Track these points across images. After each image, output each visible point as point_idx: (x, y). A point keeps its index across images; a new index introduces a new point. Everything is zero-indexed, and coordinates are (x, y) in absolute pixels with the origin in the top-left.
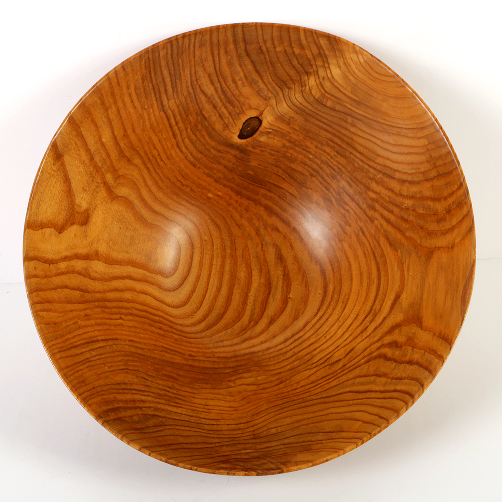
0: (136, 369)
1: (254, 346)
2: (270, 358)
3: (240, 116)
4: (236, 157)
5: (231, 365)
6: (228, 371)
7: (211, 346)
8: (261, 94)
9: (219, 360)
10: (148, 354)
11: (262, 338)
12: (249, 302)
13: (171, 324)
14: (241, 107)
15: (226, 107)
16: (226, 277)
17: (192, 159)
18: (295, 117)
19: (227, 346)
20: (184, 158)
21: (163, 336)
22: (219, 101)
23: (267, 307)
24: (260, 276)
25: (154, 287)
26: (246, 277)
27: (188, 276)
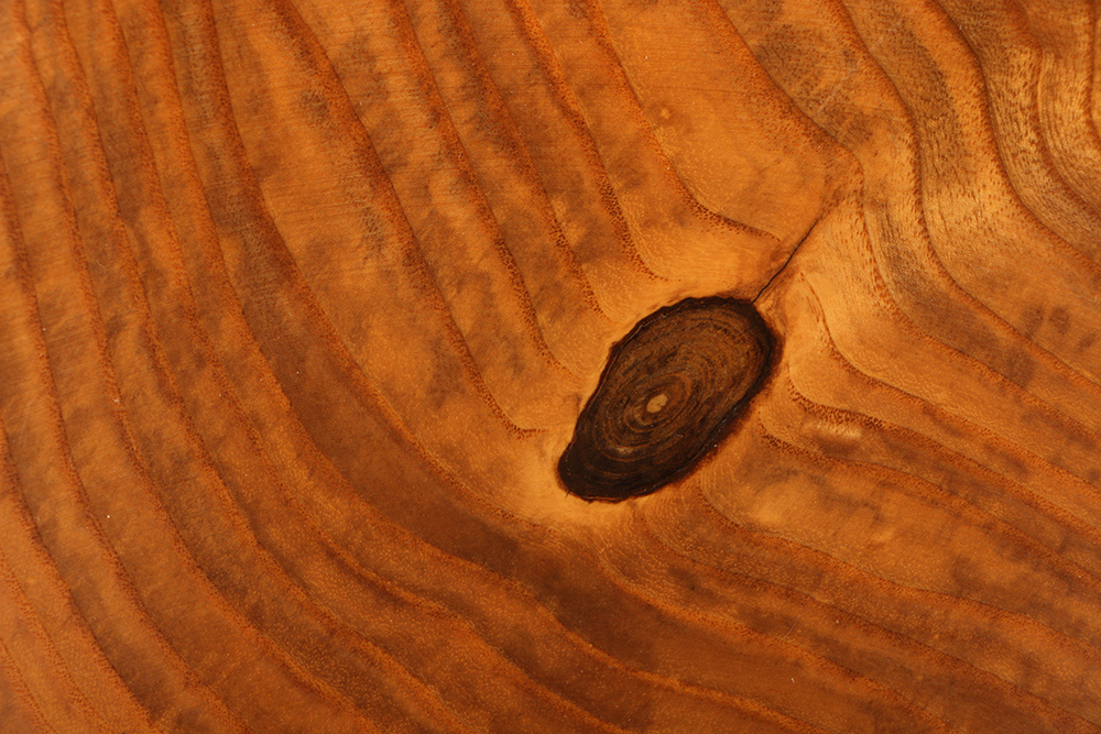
3: (591, 276)
4: (528, 664)
8: (794, 89)
14: (609, 198)
15: (470, 180)
17: (131, 630)
18: (1077, 310)
20: (60, 608)
22: (415, 116)
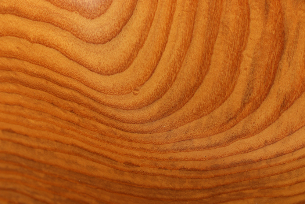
0: (11, 186)
1: (251, 149)
2: (281, 173)
5: (207, 185)
6: (199, 195)
7: (169, 146)
9: (183, 174)
10: (42, 159)
11: (268, 134)
12: (242, 66)
13: (95, 104)
16: (202, 21)
19: (198, 148)
21: (78, 124)
23: (277, 77)
24: (265, 20)
25: (64, 34)
26: (238, 22)
27: (130, 16)
